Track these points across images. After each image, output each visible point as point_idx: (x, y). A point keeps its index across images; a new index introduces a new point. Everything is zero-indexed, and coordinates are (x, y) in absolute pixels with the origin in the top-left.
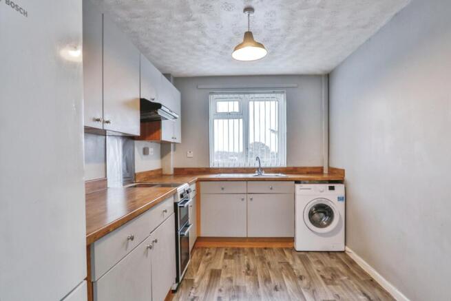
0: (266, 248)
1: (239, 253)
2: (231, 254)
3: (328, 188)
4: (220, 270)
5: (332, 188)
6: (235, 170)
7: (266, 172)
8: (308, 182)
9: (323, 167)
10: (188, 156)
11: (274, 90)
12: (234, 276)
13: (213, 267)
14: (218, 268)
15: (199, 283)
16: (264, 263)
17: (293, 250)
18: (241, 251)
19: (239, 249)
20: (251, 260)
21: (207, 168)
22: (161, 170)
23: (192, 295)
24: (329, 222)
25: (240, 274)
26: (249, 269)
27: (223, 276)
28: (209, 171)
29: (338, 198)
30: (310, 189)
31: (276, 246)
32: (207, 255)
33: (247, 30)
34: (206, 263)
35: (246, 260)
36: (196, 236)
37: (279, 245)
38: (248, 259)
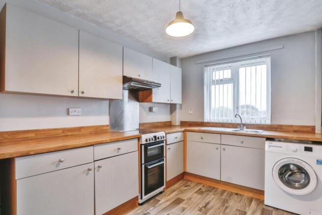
0: (237, 194)
1: (211, 191)
2: (204, 191)
3: (303, 149)
4: (184, 200)
5: (308, 149)
6: (223, 125)
7: (247, 128)
8: (283, 140)
9: (314, 127)
10: (190, 113)
11: (260, 55)
12: (188, 208)
13: (181, 196)
14: (183, 198)
15: (161, 204)
16: (224, 205)
17: (261, 202)
18: (214, 190)
19: (214, 188)
20: (214, 200)
21: (202, 122)
22: (171, 122)
23: (148, 211)
24: (304, 186)
25: (195, 208)
26: (205, 207)
27: (181, 205)
28: (202, 124)
29: (317, 161)
30: (281, 147)
31: (248, 195)
32: (186, 186)
33: (178, 11)
34: (180, 192)
35: (211, 199)
36: (183, 171)
37: (251, 195)
38: (213, 199)
